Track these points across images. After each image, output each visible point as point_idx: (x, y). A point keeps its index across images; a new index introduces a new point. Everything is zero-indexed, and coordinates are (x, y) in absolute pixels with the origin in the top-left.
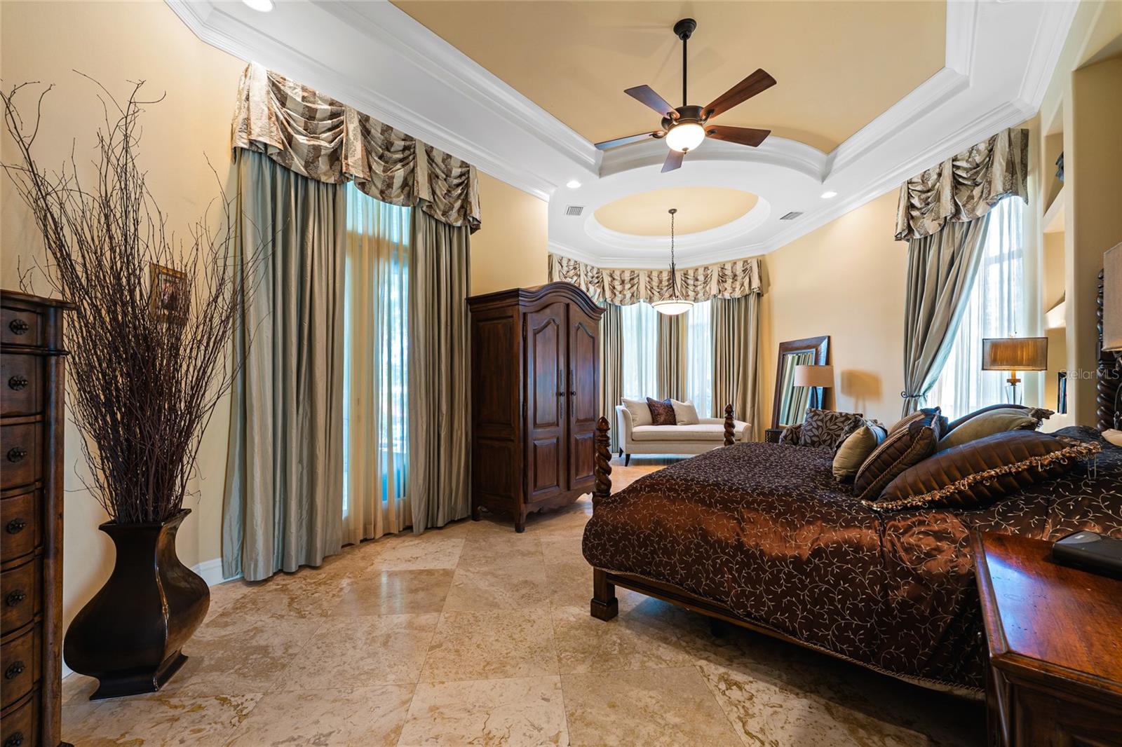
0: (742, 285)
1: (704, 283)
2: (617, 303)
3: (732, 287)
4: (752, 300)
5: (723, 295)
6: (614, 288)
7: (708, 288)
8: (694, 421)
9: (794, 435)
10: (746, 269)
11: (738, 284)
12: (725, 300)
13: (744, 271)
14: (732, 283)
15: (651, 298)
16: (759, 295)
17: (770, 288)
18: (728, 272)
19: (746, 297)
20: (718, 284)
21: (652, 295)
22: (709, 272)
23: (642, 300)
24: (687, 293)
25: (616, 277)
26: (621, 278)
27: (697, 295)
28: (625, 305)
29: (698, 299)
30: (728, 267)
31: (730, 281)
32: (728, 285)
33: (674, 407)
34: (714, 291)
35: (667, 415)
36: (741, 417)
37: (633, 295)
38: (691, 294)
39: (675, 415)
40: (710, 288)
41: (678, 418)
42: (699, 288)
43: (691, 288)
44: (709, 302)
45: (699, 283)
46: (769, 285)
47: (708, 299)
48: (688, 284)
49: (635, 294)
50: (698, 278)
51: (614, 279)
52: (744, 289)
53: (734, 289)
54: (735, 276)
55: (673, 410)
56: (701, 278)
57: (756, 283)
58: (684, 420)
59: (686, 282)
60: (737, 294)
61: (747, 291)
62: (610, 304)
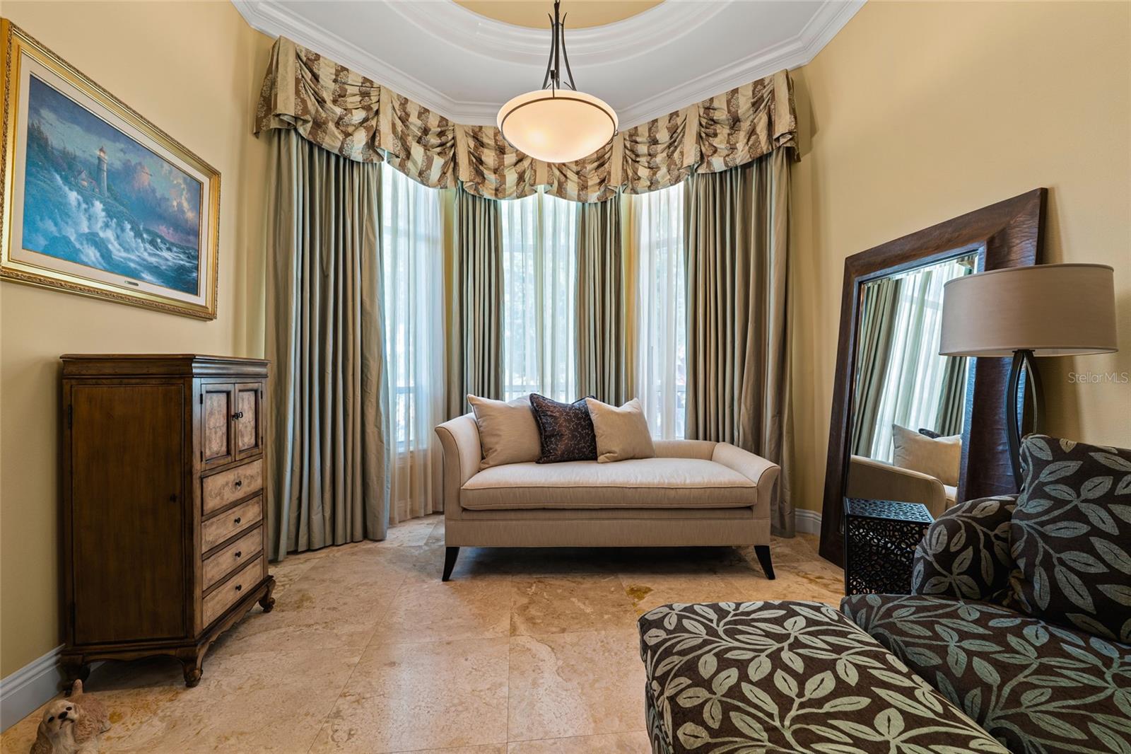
0: (752, 132)
1: (669, 147)
2: (488, 194)
3: (728, 142)
4: (775, 167)
5: (709, 164)
6: (481, 162)
7: (676, 155)
8: (641, 451)
9: (984, 553)
10: (761, 99)
11: (742, 136)
12: (714, 174)
13: (756, 105)
14: (729, 135)
15: (560, 185)
16: (792, 156)
17: (815, 139)
18: (721, 115)
19: (761, 160)
20: (698, 142)
21: (563, 178)
22: (679, 121)
23: (541, 188)
24: (635, 173)
25: (485, 140)
26: (496, 141)
27: (655, 174)
28: (504, 198)
29: (658, 182)
30: (721, 104)
31: (723, 131)
32: (720, 142)
33: (593, 417)
34: (691, 158)
35: (574, 437)
36: (750, 443)
37: (521, 178)
38: (643, 172)
39: (594, 436)
40: (682, 153)
41: (601, 444)
42: (660, 159)
43: (643, 160)
44: (681, 184)
45: (660, 148)
46: (813, 130)
47: (677, 180)
48: (637, 156)
49: (527, 176)
50: (658, 136)
51: (482, 145)
52: (758, 141)
53: (733, 148)
54: (735, 122)
55: (591, 425)
56: (663, 136)
57: (784, 123)
58: (614, 449)
59: (632, 151)
60: (742, 156)
61: (764, 147)
62: (474, 196)
